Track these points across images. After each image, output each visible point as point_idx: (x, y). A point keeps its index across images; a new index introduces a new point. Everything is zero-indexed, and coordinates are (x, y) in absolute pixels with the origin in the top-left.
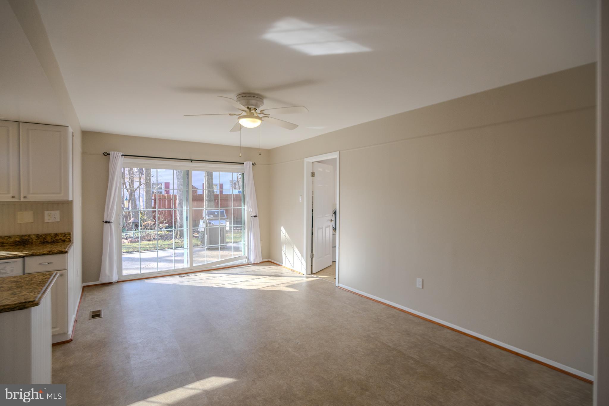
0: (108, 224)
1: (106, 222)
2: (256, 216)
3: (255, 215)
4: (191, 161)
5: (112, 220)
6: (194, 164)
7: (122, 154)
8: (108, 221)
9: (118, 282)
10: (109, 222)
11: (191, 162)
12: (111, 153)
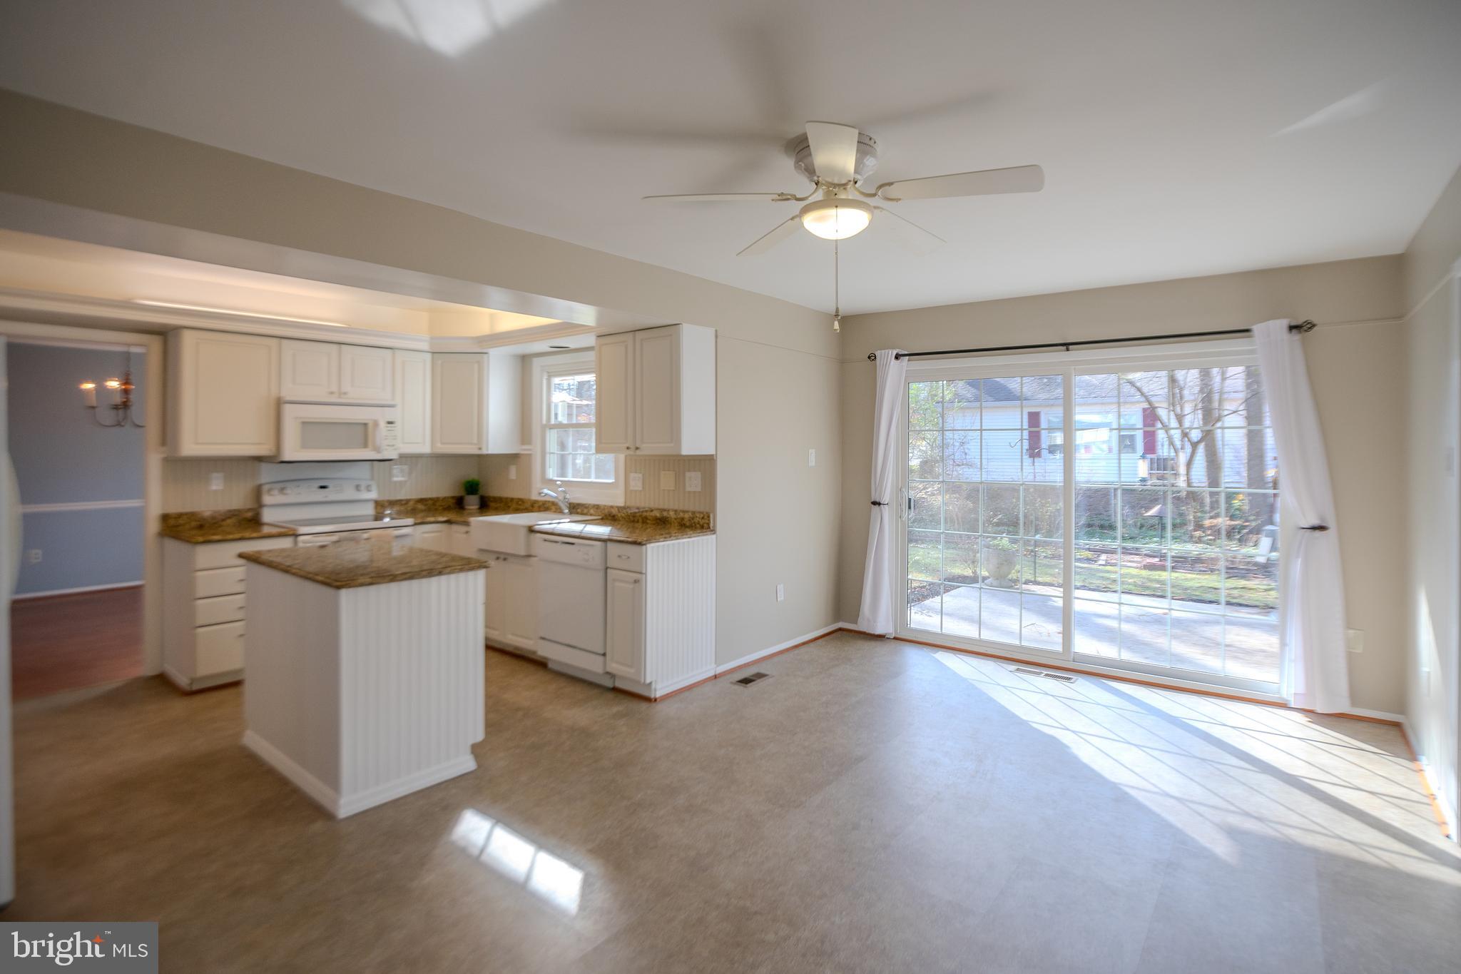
0: (877, 507)
1: (874, 503)
2: (1322, 528)
3: (1315, 521)
4: (1067, 346)
5: (885, 499)
6: (1076, 354)
7: (895, 352)
8: (878, 500)
9: (895, 638)
10: (879, 504)
11: (1068, 350)
12: (878, 353)
